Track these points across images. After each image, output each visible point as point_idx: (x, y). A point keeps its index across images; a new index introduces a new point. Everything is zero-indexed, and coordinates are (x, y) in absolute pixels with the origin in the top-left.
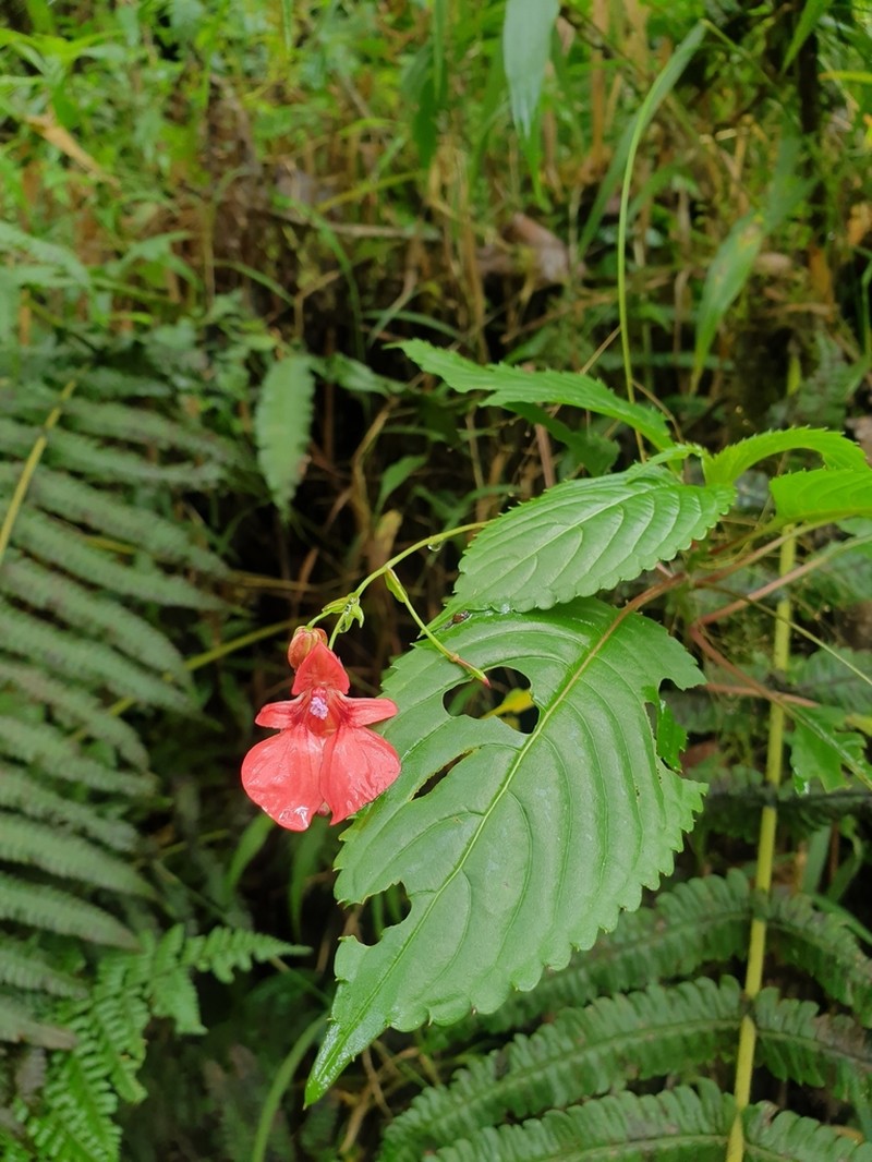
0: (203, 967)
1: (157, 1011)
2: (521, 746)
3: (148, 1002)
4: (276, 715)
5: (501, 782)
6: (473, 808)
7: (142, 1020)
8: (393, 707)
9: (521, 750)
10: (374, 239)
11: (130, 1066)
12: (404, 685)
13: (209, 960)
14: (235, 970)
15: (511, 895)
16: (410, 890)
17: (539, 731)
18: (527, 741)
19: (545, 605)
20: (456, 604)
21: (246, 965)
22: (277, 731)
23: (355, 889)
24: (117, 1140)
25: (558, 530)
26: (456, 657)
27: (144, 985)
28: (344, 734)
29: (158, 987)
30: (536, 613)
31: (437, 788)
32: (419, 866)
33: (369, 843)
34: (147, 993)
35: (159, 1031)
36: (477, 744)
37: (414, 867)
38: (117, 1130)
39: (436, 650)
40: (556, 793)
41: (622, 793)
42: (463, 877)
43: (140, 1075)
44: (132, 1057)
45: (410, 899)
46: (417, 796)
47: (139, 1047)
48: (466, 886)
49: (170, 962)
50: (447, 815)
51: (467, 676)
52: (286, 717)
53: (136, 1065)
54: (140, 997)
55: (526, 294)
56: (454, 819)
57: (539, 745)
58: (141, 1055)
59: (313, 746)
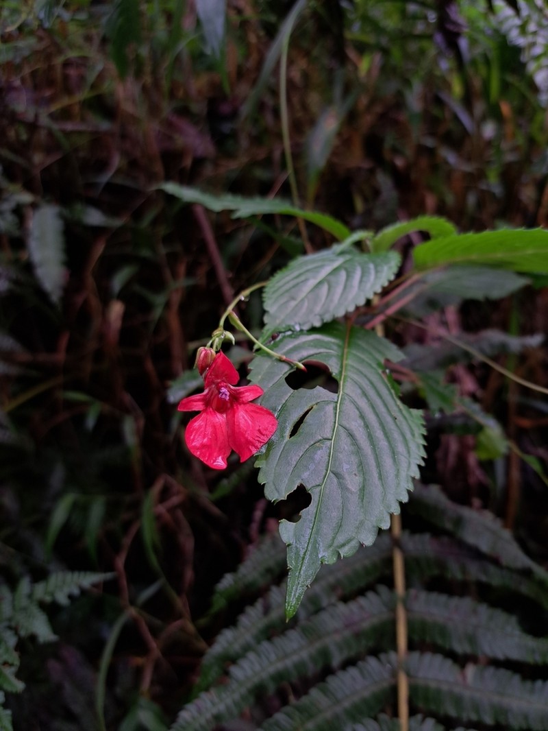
0: (48, 599)
1: (23, 633)
2: (336, 400)
3: (15, 630)
4: (195, 403)
5: (334, 421)
6: (325, 436)
7: (12, 641)
8: (260, 390)
9: (337, 402)
10: (80, 133)
11: (9, 672)
12: (260, 377)
13: (52, 594)
14: (70, 597)
15: (358, 479)
16: (308, 486)
17: (341, 392)
18: (338, 397)
19: (318, 324)
20: (268, 330)
21: (76, 591)
22: (198, 413)
23: (278, 492)
24: (10, 718)
25: (312, 283)
26: (284, 357)
27: (10, 620)
28: (238, 408)
29: (20, 618)
30: (313, 330)
31: (300, 430)
32: (308, 473)
33: (275, 465)
34: (13, 624)
35: (26, 645)
36: (314, 403)
37: (306, 475)
38: (9, 712)
39: (268, 355)
40: (360, 422)
41: (389, 419)
42: (332, 475)
43: (18, 675)
44: (11, 665)
45: (309, 492)
46: (291, 436)
47: (15, 658)
48: (335, 480)
49: (24, 602)
50: (312, 443)
51: (292, 367)
52: (201, 403)
53: (13, 669)
54: (10, 628)
55: (188, 162)
56: (317, 444)
57: (345, 399)
58: (17, 662)
59: (220, 418)
